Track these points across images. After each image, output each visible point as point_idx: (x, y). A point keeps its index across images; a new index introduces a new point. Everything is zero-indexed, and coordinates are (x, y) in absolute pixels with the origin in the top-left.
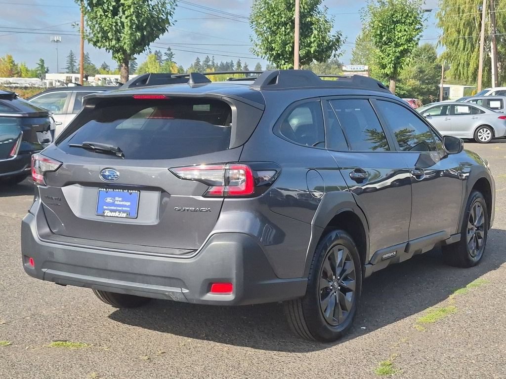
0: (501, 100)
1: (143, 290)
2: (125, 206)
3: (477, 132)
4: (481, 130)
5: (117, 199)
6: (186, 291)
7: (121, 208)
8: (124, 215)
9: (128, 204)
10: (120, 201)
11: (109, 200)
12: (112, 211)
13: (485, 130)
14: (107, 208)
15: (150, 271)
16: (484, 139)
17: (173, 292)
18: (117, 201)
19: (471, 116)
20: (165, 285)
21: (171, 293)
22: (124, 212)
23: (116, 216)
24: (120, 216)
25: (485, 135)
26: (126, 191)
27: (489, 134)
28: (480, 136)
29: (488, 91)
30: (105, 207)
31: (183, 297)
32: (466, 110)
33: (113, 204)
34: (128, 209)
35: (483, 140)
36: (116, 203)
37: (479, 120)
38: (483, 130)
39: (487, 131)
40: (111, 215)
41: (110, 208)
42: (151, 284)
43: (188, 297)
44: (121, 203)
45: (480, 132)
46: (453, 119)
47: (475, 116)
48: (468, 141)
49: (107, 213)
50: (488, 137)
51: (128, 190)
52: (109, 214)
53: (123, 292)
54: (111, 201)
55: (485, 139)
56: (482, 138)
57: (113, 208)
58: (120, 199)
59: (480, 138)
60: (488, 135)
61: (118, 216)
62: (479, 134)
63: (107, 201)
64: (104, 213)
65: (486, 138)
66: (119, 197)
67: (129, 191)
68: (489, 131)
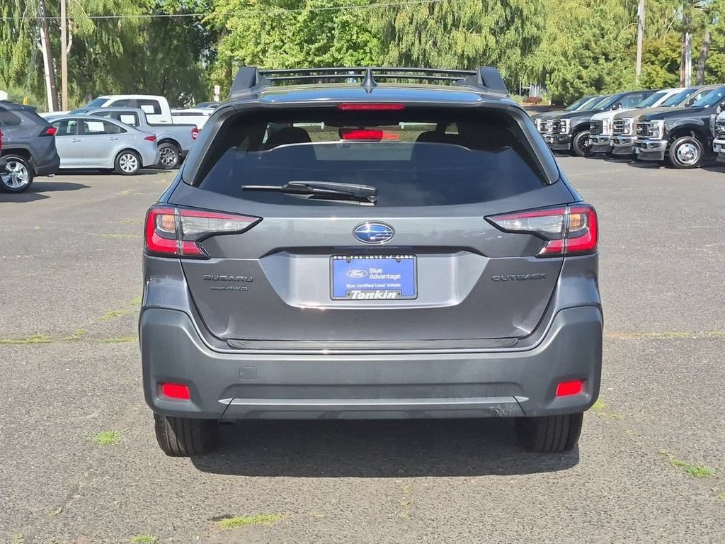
0: (135, 114)
1: (447, 408)
2: (392, 281)
3: (118, 158)
4: (124, 157)
5: (372, 270)
6: (522, 399)
7: (383, 286)
8: (394, 295)
9: (398, 277)
10: (379, 274)
11: (355, 274)
12: (365, 290)
13: (129, 156)
15: (464, 376)
16: (128, 168)
17: (502, 405)
18: (374, 274)
19: (108, 137)
20: (486, 395)
21: (499, 407)
22: (391, 289)
23: (376, 297)
24: (384, 297)
25: (130, 164)
26: (391, 257)
27: (134, 161)
28: (123, 165)
29: (106, 100)
30: (350, 286)
31: (519, 409)
32: (99, 127)
33: (366, 280)
34: (399, 285)
35: (127, 171)
36: (372, 277)
37: (121, 143)
38: (126, 157)
39: (131, 158)
40: (367, 298)
41: (361, 286)
42: (460, 397)
43: (527, 408)
44: (383, 277)
45: (123, 159)
46: (84, 139)
47: (114, 136)
48: (97, 171)
49: (358, 295)
50: (133, 166)
51: (395, 255)
52: (361, 296)
53: (407, 416)
54: (362, 275)
55: (130, 169)
56: (125, 168)
57: (366, 285)
58: (380, 271)
59: (122, 167)
60: (133, 164)
61: (381, 298)
62: (121, 162)
63: (351, 276)
64: (350, 295)
65: (132, 168)
66: (377, 268)
67: (397, 257)
68: (134, 158)
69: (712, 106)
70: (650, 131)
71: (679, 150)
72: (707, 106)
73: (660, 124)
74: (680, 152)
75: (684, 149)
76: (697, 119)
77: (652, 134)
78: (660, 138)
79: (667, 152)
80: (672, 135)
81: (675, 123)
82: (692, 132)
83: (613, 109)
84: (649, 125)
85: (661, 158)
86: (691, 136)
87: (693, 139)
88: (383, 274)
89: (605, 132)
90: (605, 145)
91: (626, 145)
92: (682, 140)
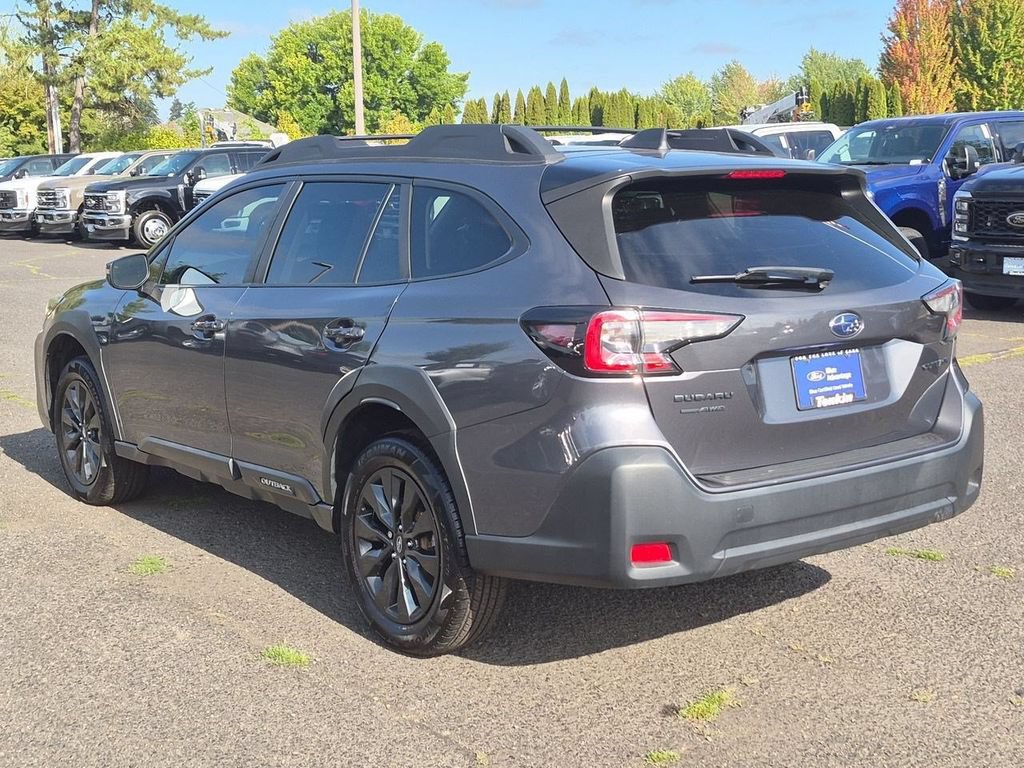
2: (845, 381)
5: (829, 370)
6: (953, 499)
7: (839, 387)
8: (849, 398)
9: (847, 376)
10: (834, 374)
11: (815, 376)
12: (827, 395)
14: (815, 392)
17: (943, 509)
18: (830, 374)
20: (930, 500)
23: (837, 403)
24: (844, 402)
30: (812, 392)
31: (952, 510)
33: (825, 383)
34: (850, 385)
36: (830, 378)
40: (830, 404)
41: (821, 390)
44: (837, 377)
49: (822, 402)
51: (844, 350)
52: (826, 402)
54: (820, 377)
58: (834, 370)
61: (841, 402)
63: (812, 379)
64: (815, 402)
66: (832, 367)
69: (178, 174)
70: (108, 204)
71: (146, 226)
72: (171, 175)
73: (121, 195)
74: (147, 230)
75: (152, 226)
76: (162, 190)
77: (111, 207)
78: (122, 212)
79: (131, 230)
80: (136, 209)
81: (140, 194)
82: (156, 205)
83: (17, 178)
84: (106, 197)
85: (125, 236)
86: (156, 209)
87: (158, 212)
88: (838, 373)
89: (20, 206)
90: (19, 223)
91: (62, 221)
92: (147, 216)
